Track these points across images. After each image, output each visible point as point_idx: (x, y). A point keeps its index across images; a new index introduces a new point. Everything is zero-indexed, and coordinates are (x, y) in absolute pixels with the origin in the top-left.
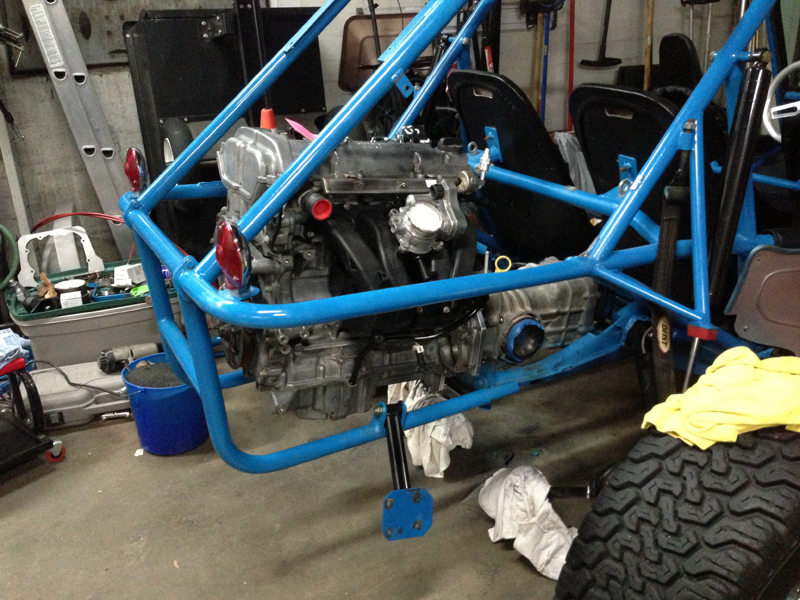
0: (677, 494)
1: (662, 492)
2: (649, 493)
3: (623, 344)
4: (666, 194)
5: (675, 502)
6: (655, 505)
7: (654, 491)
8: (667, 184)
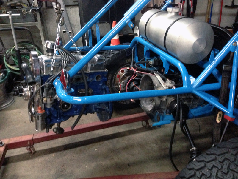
0: (219, 169)
1: (214, 166)
2: (209, 165)
3: (212, 111)
4: (223, 67)
5: (218, 171)
6: (211, 170)
7: (212, 165)
8: (224, 64)
